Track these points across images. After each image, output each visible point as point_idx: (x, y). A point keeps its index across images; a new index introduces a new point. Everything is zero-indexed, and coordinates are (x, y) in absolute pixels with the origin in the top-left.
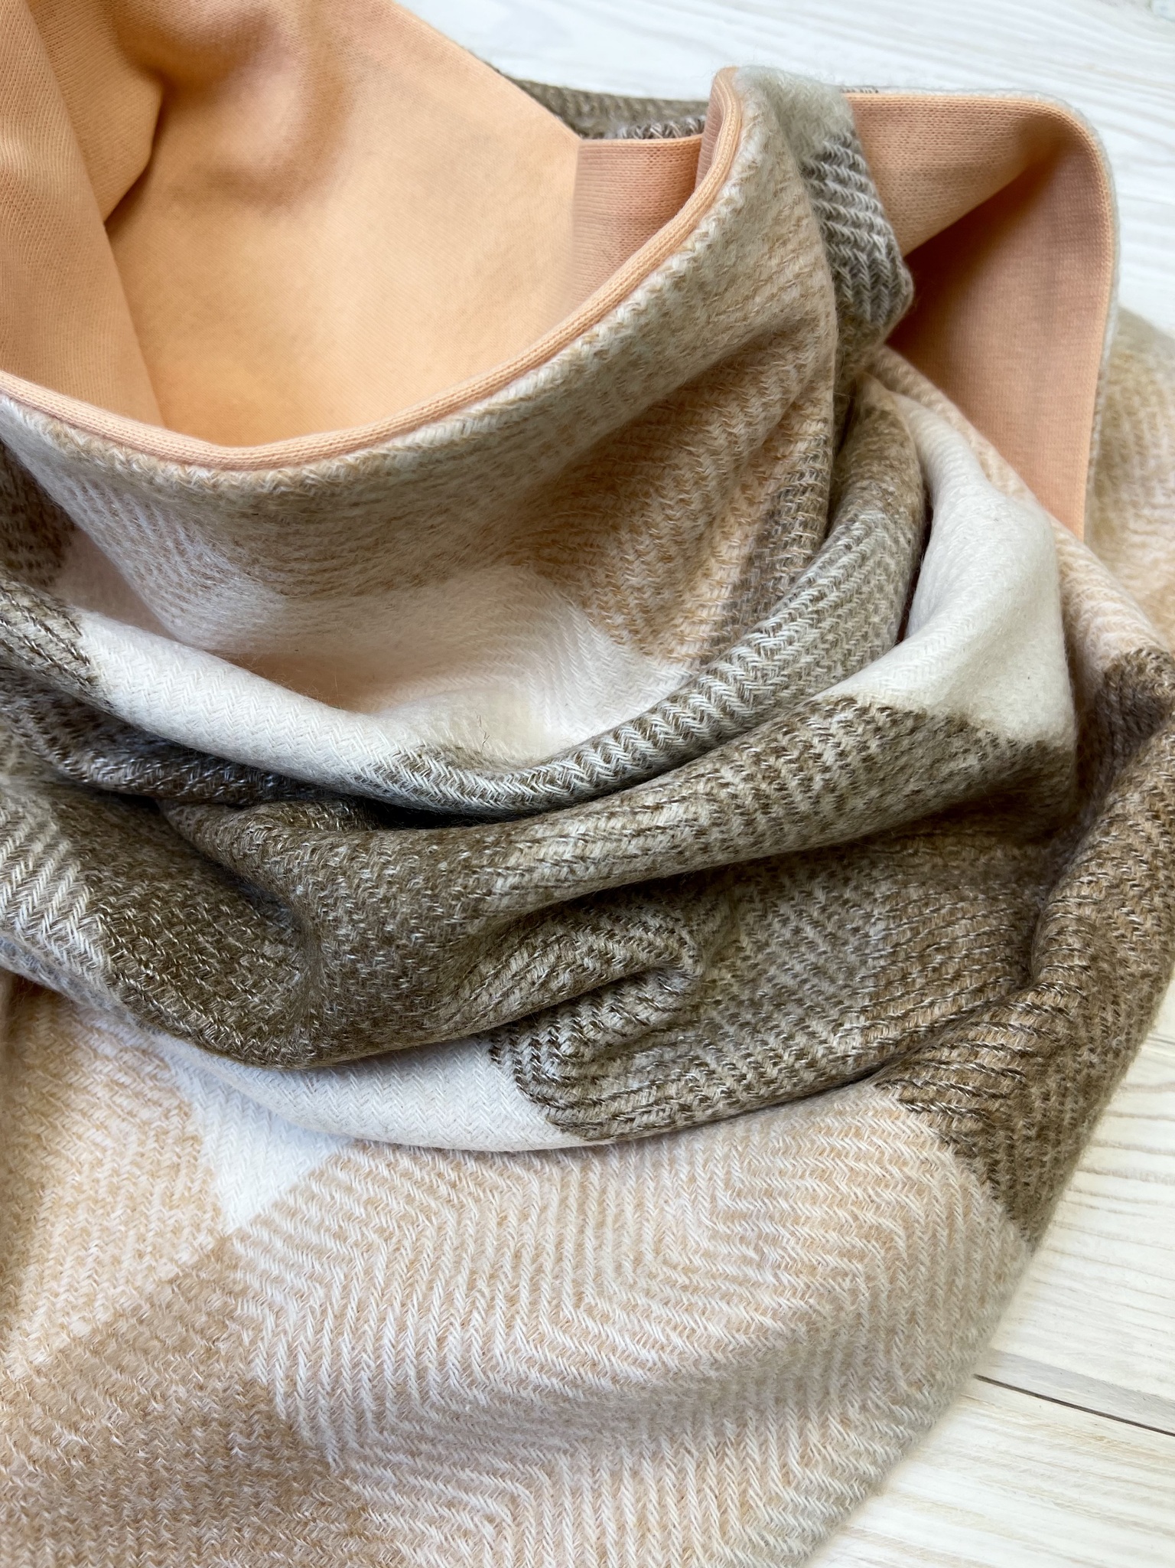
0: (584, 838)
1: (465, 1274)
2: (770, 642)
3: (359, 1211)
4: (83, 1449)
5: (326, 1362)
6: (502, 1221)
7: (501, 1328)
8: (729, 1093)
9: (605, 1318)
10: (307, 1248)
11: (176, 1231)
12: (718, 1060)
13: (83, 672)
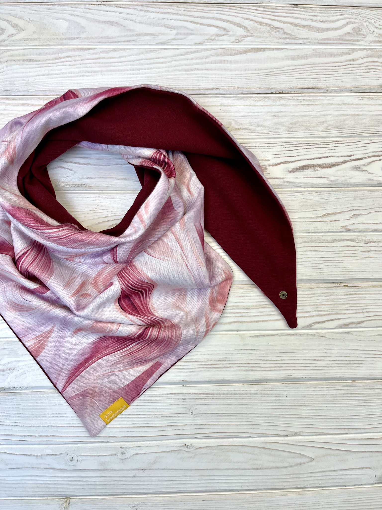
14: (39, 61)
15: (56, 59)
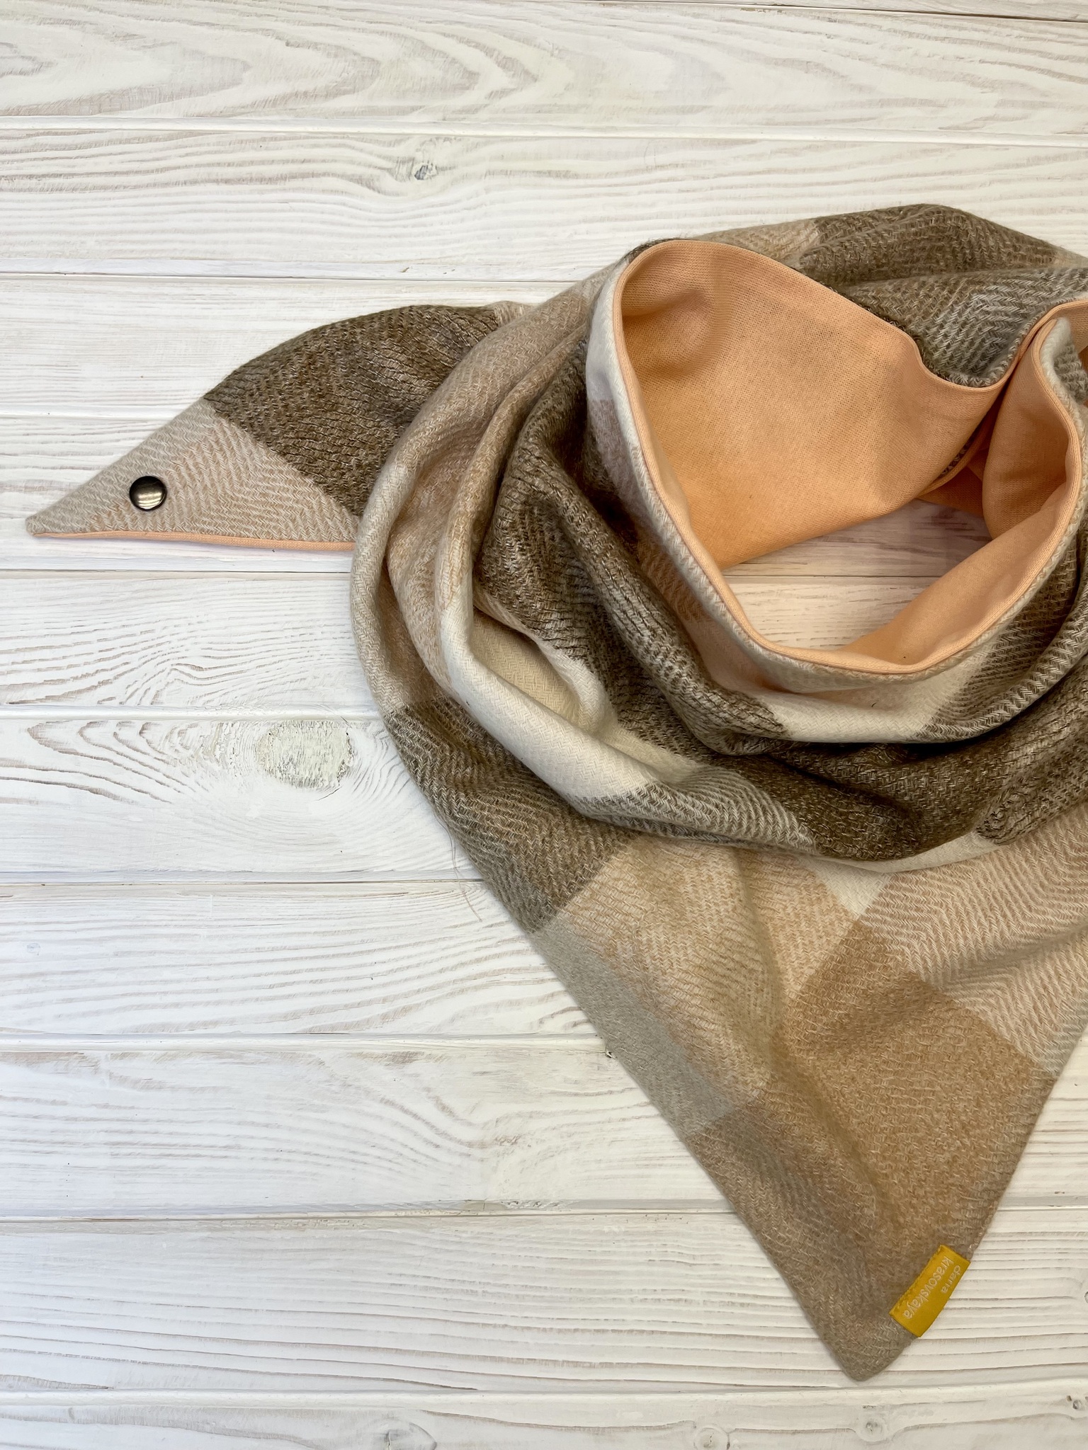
0: (1035, 754)
1: (980, 911)
2: (1080, 634)
3: (923, 898)
4: (846, 1015)
5: (939, 959)
6: (978, 884)
7: (1005, 928)
8: (1060, 809)
9: (1044, 913)
10: (904, 918)
11: (832, 924)
12: (1052, 796)
13: (780, 730)
14: (587, 176)
15: (637, 171)
